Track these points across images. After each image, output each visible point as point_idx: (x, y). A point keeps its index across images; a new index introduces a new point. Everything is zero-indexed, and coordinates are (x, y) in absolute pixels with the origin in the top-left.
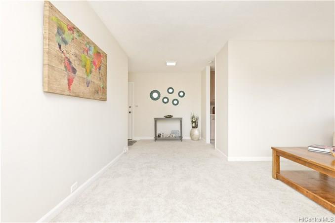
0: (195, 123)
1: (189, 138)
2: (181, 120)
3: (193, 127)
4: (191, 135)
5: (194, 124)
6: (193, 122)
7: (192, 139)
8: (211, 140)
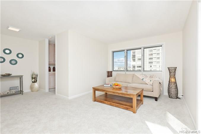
0: (35, 79)
1: (29, 90)
2: (21, 77)
3: (33, 82)
4: (32, 88)
5: (33, 79)
6: (32, 78)
7: (32, 91)
8: (49, 89)
